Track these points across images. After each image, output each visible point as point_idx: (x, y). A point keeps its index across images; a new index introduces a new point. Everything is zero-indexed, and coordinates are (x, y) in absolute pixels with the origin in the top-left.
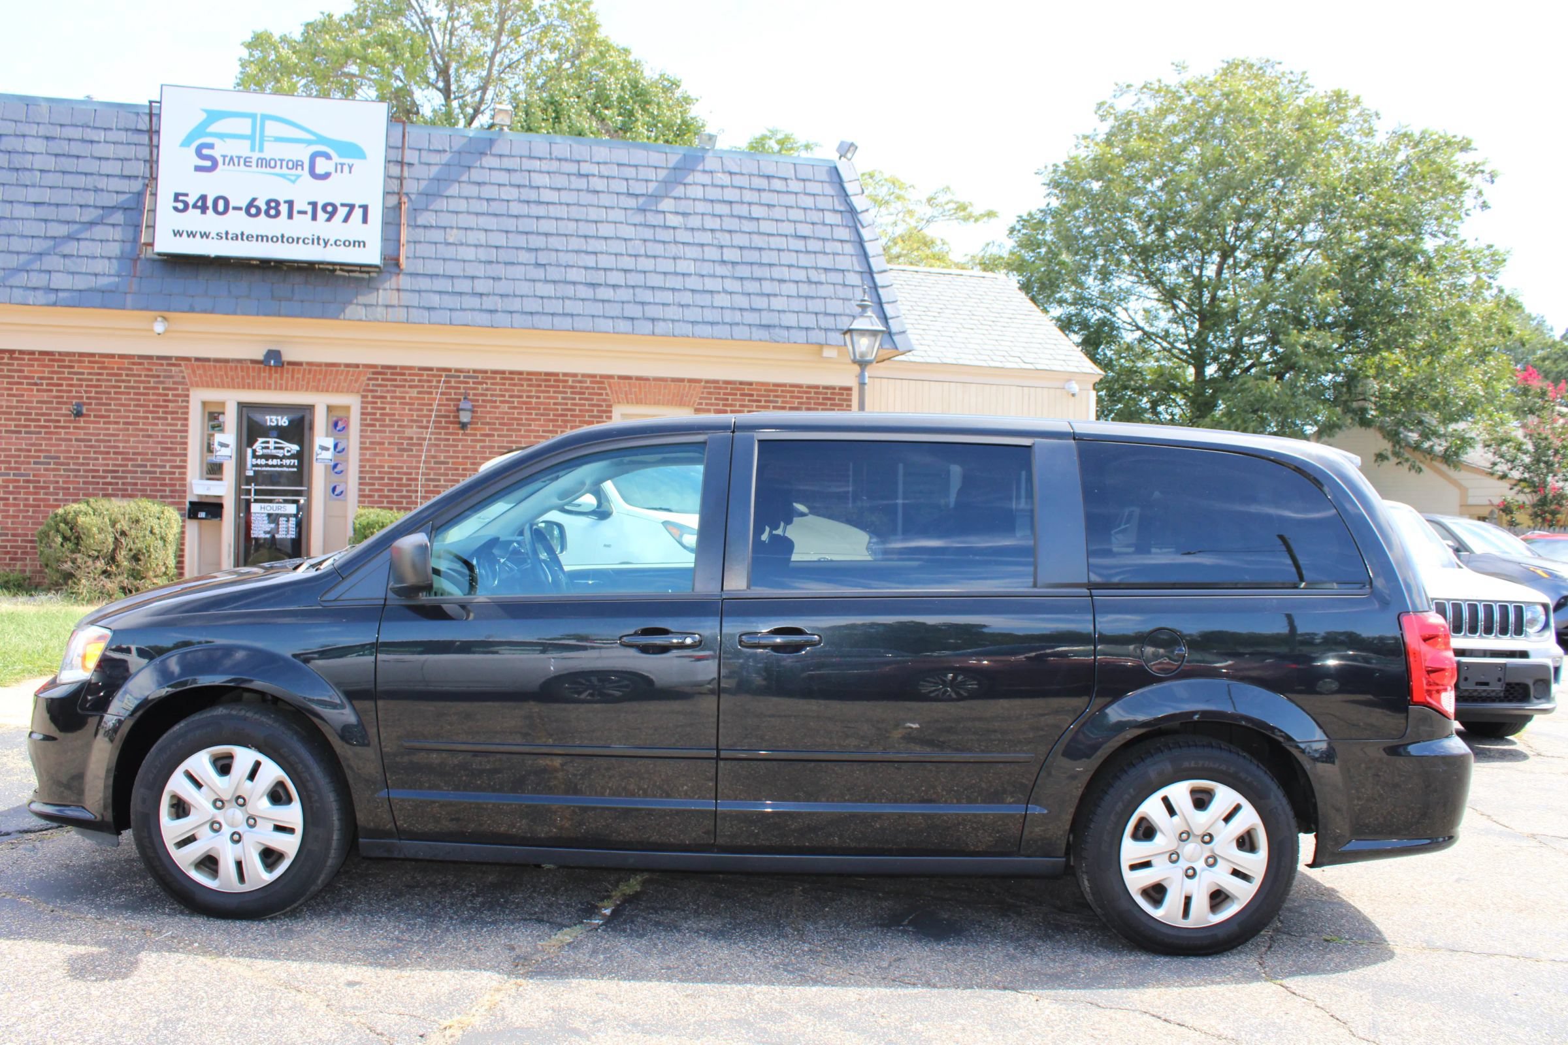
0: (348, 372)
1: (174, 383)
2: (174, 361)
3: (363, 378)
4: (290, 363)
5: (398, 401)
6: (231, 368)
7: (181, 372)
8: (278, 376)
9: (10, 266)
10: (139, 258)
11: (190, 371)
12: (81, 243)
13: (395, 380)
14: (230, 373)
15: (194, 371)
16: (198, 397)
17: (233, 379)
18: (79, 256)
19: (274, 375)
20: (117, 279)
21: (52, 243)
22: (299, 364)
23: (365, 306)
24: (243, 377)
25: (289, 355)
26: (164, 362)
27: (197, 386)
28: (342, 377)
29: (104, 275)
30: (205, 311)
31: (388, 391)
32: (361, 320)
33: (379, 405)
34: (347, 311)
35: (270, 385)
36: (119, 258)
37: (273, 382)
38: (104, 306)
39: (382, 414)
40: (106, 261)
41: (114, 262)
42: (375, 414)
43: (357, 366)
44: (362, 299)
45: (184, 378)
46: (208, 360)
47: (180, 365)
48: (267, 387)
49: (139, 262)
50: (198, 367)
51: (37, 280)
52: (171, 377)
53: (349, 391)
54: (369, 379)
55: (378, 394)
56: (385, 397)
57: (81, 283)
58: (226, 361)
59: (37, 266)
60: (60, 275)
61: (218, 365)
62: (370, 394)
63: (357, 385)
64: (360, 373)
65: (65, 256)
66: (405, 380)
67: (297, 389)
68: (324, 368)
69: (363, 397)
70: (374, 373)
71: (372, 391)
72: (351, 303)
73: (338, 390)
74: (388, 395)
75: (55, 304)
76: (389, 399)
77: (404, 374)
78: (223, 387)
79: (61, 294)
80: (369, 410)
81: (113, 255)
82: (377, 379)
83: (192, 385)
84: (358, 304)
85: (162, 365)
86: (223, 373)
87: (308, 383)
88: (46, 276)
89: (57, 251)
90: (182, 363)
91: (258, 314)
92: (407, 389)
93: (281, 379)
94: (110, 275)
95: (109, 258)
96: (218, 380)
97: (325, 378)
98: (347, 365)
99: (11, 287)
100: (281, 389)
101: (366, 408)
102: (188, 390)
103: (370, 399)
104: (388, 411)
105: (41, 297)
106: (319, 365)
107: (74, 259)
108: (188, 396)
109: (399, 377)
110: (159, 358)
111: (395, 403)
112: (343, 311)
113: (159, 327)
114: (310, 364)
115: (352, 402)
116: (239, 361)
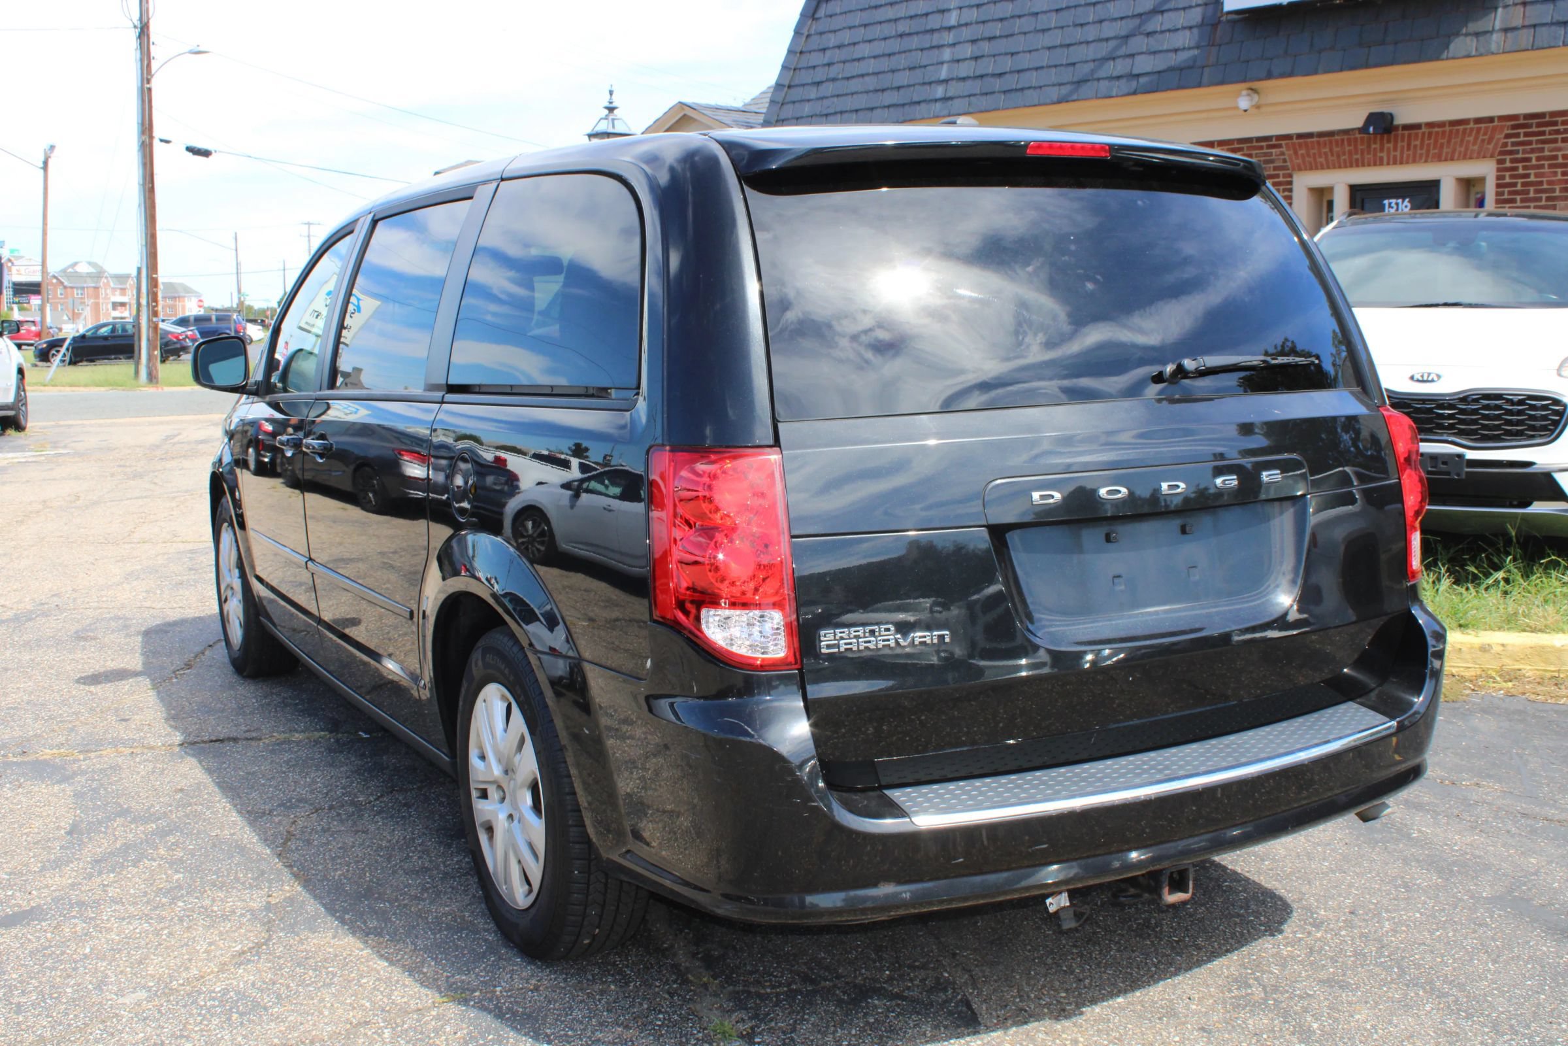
0: (1479, 130)
1: (1275, 169)
2: (1274, 142)
3: (1500, 136)
4: (1407, 127)
5: (1546, 163)
6: (1337, 141)
7: (1283, 154)
8: (1391, 145)
9: (1099, 56)
10: (1219, 22)
11: (1291, 152)
12: (1166, 15)
13: (1543, 133)
14: (1336, 149)
15: (1296, 153)
16: (1304, 182)
17: (1338, 156)
18: (1162, 32)
19: (1386, 146)
20: (1196, 52)
21: (1137, 21)
22: (1417, 126)
23: (1477, 34)
24: (1350, 153)
25: (1405, 115)
26: (1264, 144)
27: (1300, 169)
28: (1471, 139)
29: (1184, 49)
30: (1283, 76)
31: (1533, 151)
32: (1468, 56)
33: (1521, 171)
34: (1452, 47)
35: (1381, 159)
36: (1201, 26)
37: (1384, 155)
38: (1180, 87)
39: (1523, 184)
40: (1187, 33)
41: (1195, 31)
42: (1515, 185)
43: (1491, 120)
44: (1473, 27)
45: (1285, 161)
46: (1310, 135)
47: (1280, 146)
48: (1378, 162)
49: (1219, 27)
50: (1300, 145)
51: (1120, 67)
52: (1272, 161)
53: (1481, 155)
54: (1508, 136)
55: (1520, 156)
56: (1529, 160)
57: (1160, 63)
58: (1330, 134)
59: (1123, 51)
60: (1143, 56)
61: (1322, 140)
62: (1508, 158)
63: (1491, 147)
64: (1494, 129)
65: (1149, 34)
66: (1558, 132)
67: (1414, 161)
68: (1447, 128)
69: (1500, 162)
70: (1514, 127)
71: (1511, 153)
72: (1457, 34)
73: (1466, 156)
74: (1533, 156)
75: (1135, 93)
76: (1534, 162)
77: (1555, 123)
78: (1328, 168)
79: (1142, 80)
80: (1508, 180)
81: (1193, 23)
82: (1517, 135)
83: (1294, 169)
84: (1466, 35)
85: (1261, 148)
86: (1327, 150)
87: (1428, 151)
88: (1129, 61)
89: (1141, 30)
90: (1283, 142)
91: (1341, 70)
92: (1560, 144)
93: (1395, 149)
94: (1189, 49)
95: (1190, 28)
96: (1322, 160)
97: (1449, 142)
98: (1478, 121)
99: (1098, 80)
100: (1395, 163)
101: (1503, 177)
102: (1291, 176)
103: (1508, 164)
104: (1532, 178)
105: (1123, 85)
106: (1441, 124)
107: (1157, 36)
108: (1291, 183)
109: (1547, 129)
110: (1259, 139)
111: (1542, 166)
112: (1447, 47)
113: (1244, 103)
114: (1430, 125)
115: (1485, 169)
116: (1346, 132)
